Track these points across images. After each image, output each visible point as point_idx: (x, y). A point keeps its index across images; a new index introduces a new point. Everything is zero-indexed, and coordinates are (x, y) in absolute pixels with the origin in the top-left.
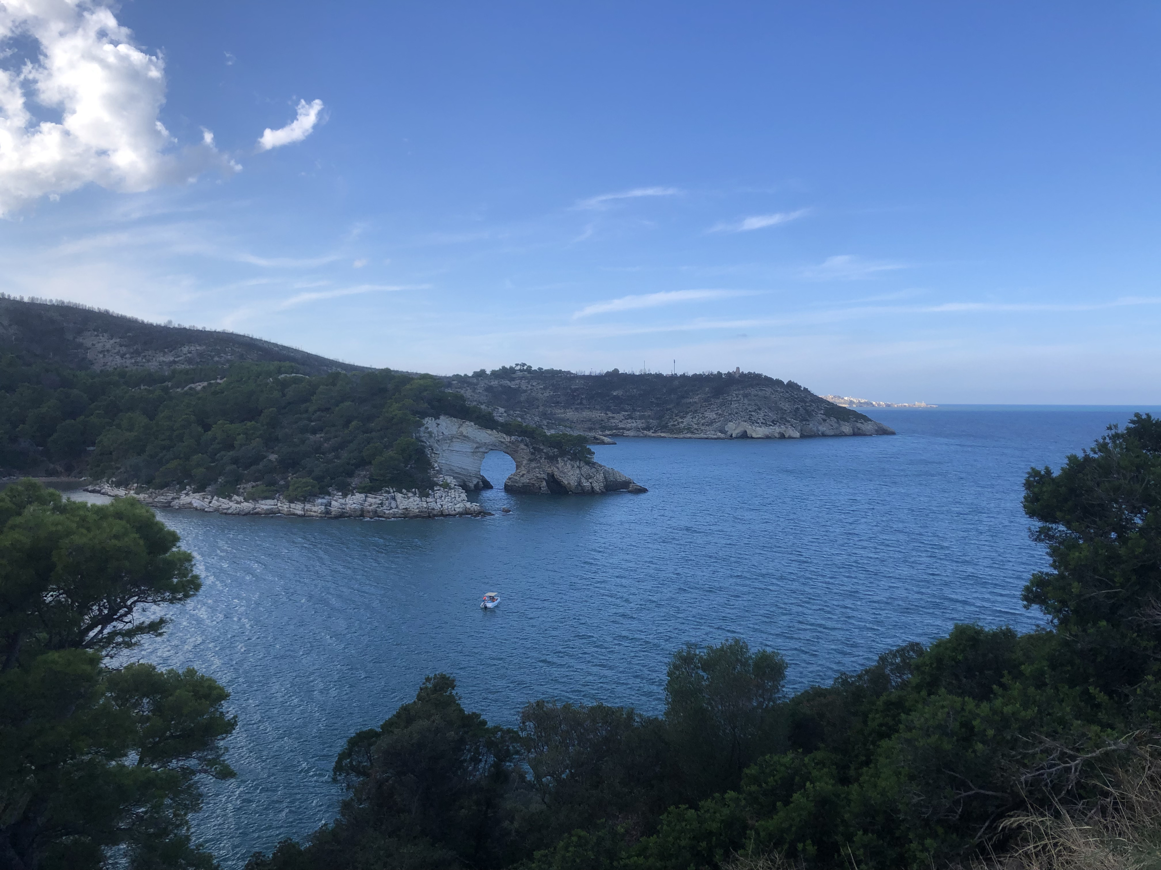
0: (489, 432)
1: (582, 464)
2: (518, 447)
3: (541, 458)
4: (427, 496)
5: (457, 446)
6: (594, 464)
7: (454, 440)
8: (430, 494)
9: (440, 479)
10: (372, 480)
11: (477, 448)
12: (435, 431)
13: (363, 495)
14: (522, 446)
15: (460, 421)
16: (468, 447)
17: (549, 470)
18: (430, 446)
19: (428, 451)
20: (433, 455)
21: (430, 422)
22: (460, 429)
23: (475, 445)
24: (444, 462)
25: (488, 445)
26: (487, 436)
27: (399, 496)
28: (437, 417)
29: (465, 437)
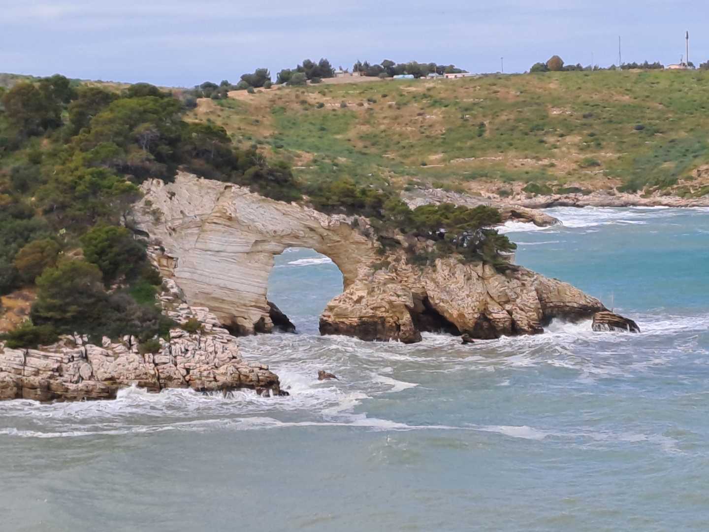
0: (282, 205)
1: (488, 270)
2: (346, 238)
3: (397, 260)
4: (155, 349)
5: (215, 240)
6: (515, 269)
7: (207, 226)
8: (160, 347)
9: (180, 313)
10: (36, 319)
11: (257, 242)
12: (165, 209)
13: (20, 352)
14: (357, 236)
15: (219, 184)
16: (237, 242)
17: (417, 288)
18: (158, 243)
19: (152, 253)
20: (164, 262)
21: (153, 188)
22: (220, 203)
23: (253, 238)
24: (187, 275)
25: (282, 237)
26: (279, 216)
27: (95, 351)
28: (168, 178)
29: (230, 219)
